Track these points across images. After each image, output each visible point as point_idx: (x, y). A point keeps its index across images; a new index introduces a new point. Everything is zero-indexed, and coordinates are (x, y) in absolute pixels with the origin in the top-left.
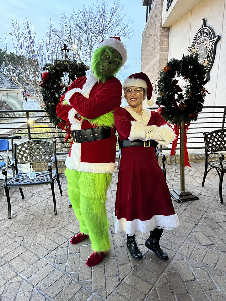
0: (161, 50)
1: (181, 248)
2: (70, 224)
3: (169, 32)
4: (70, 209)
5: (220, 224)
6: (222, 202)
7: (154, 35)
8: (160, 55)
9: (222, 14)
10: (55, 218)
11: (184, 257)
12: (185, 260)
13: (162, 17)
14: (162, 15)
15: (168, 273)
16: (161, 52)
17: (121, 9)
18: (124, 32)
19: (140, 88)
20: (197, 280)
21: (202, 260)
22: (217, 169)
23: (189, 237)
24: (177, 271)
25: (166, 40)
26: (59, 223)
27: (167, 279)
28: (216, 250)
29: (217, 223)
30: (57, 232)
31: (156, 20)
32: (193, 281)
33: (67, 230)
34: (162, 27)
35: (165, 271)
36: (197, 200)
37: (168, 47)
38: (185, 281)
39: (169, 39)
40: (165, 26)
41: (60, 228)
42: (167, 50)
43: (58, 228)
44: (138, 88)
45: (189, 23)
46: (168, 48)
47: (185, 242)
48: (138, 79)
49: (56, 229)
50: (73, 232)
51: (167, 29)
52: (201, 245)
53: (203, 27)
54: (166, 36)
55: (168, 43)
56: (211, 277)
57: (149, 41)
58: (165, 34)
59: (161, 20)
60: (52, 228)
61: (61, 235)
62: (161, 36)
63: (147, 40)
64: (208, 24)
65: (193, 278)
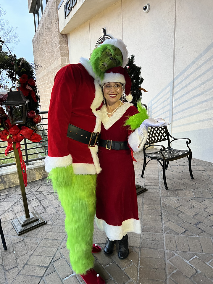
0: (62, 55)
1: (165, 243)
2: (32, 257)
3: (67, 39)
4: (21, 237)
5: (179, 209)
6: (167, 189)
7: (51, 41)
8: (62, 59)
9: (120, 25)
10: (6, 255)
11: (173, 252)
12: (176, 254)
13: (58, 24)
14: (58, 22)
15: (171, 274)
16: (62, 57)
17: (3, 14)
18: (8, 37)
19: (119, 84)
20: (199, 271)
21: (189, 249)
22: (157, 160)
23: (164, 230)
24: (178, 269)
25: (65, 46)
26: (16, 259)
27: (174, 281)
28: (192, 235)
29: (175, 208)
30: (20, 273)
31: (51, 26)
32: (196, 273)
33: (32, 265)
34: (61, 34)
35: (167, 273)
36: (146, 192)
37: (68, 52)
38: (191, 277)
39: (68, 45)
40: (63, 33)
41: (22, 266)
42: (68, 55)
43: (19, 266)
44: (117, 84)
45: (87, 31)
46: (68, 54)
47: (164, 236)
48: (117, 74)
49: (16, 269)
50: (42, 265)
51: (65, 36)
52: (178, 234)
53: (103, 36)
54: (65, 42)
55: (68, 49)
56: (207, 263)
57: (44, 47)
58: (64, 40)
59: (59, 27)
60: (11, 269)
61: (28, 275)
62: (60, 42)
63: (41, 46)
64: (107, 33)
65: (195, 271)
